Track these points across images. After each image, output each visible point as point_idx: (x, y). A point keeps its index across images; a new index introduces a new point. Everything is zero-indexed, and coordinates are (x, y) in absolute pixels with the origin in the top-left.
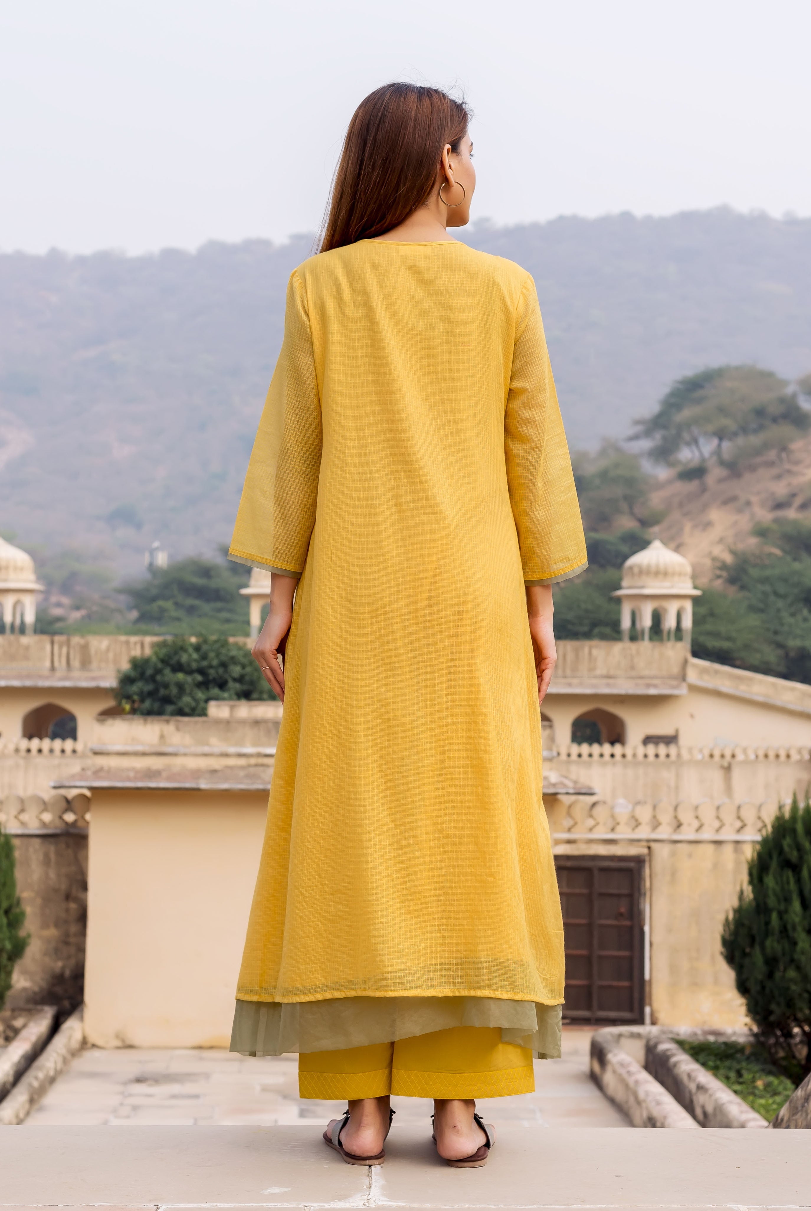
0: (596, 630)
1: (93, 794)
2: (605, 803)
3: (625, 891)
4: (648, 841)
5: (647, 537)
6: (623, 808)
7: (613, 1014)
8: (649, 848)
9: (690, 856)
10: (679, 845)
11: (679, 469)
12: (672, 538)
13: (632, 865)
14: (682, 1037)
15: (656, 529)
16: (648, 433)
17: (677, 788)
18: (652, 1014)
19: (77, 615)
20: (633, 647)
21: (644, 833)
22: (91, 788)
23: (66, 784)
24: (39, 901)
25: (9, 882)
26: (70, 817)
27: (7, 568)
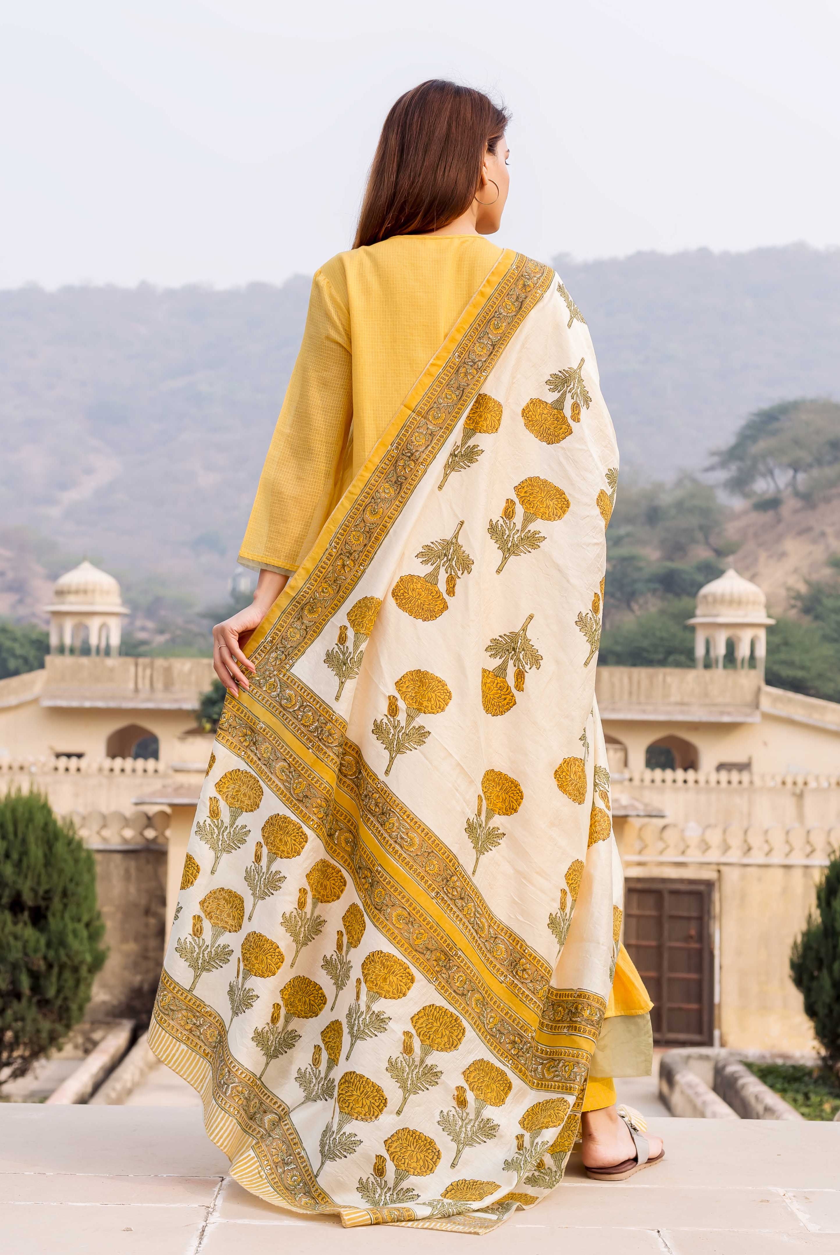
0: (671, 659)
1: (173, 811)
2: (675, 826)
3: (694, 914)
4: (718, 864)
5: (721, 566)
6: (693, 832)
7: (682, 1037)
8: (719, 871)
9: (760, 879)
10: (749, 869)
11: (754, 500)
12: (747, 568)
13: (702, 888)
14: (750, 1060)
15: (731, 559)
16: (723, 464)
17: (749, 815)
18: (721, 1038)
19: (161, 639)
20: (707, 674)
21: (714, 856)
22: (171, 805)
23: (147, 800)
24: (119, 916)
25: (90, 896)
26: (150, 834)
27: (93, 591)
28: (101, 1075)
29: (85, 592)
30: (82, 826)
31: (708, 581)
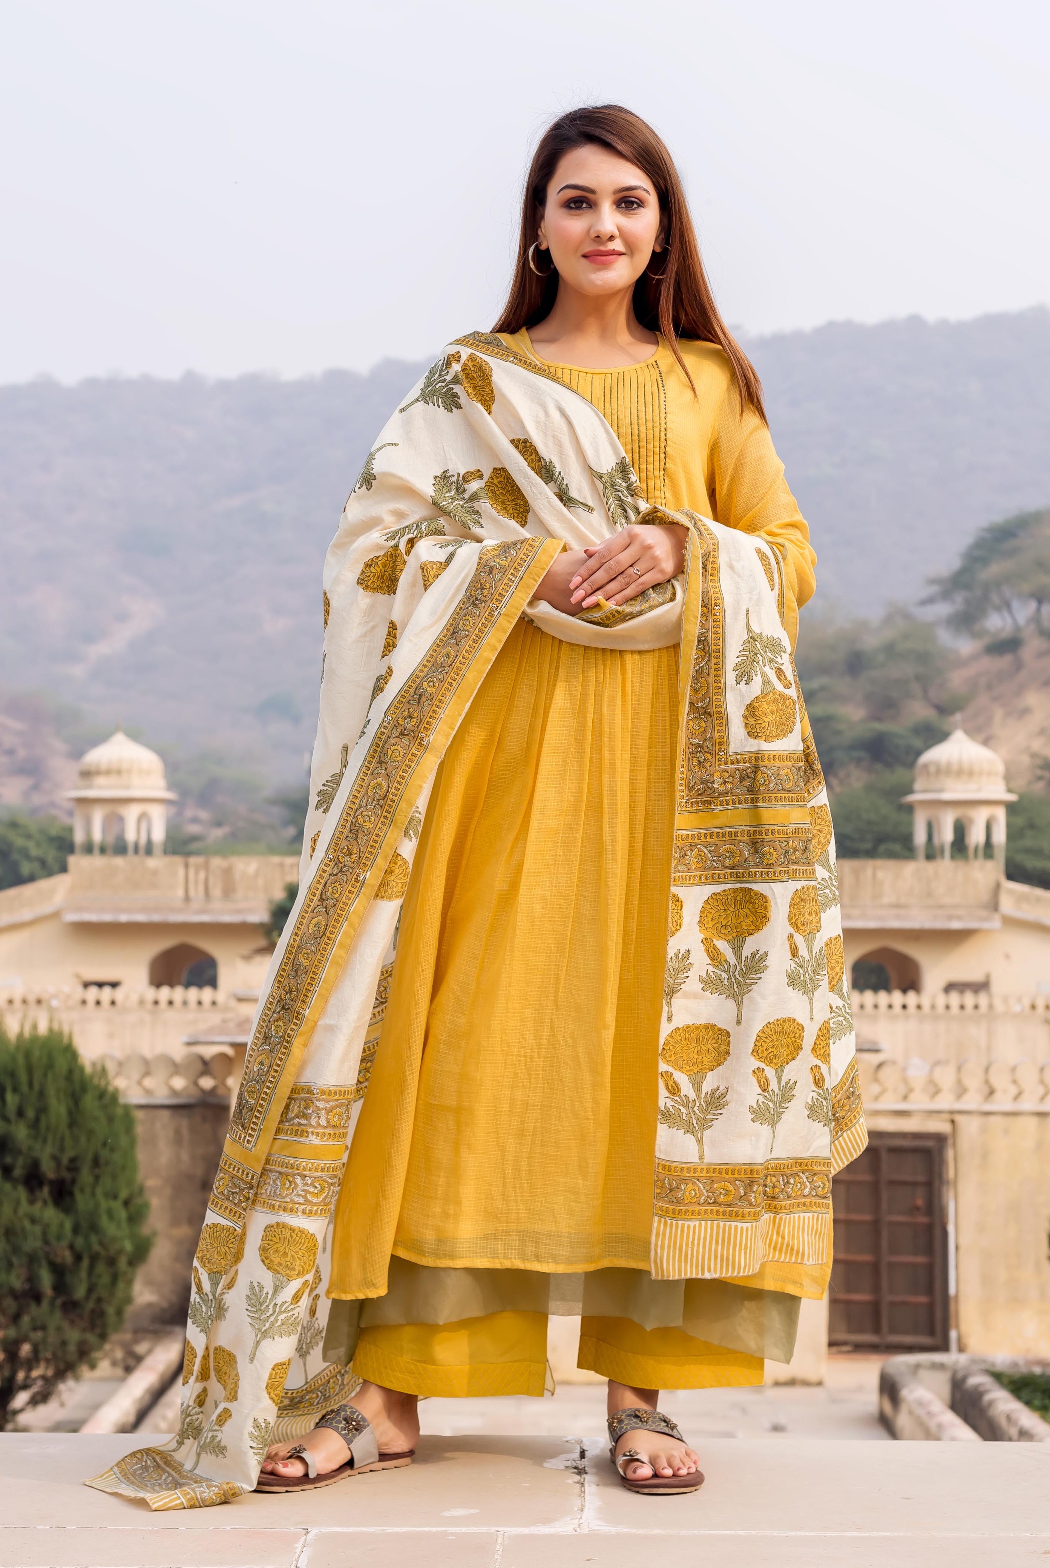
0: (882, 848)
1: (237, 1053)
2: (894, 1062)
3: (921, 1178)
4: (952, 1112)
5: (946, 727)
6: (918, 1071)
7: (908, 1339)
8: (953, 1122)
9: (1006, 1132)
10: (992, 1118)
11: (986, 640)
12: (980, 729)
13: (930, 1144)
14: (999, 1368)
15: (958, 717)
16: (946, 595)
17: (990, 1049)
18: (960, 1340)
19: (218, 833)
20: (930, 867)
21: (945, 1102)
22: (234, 1045)
23: (203, 1038)
24: (168, 1191)
25: (129, 1165)
26: (207, 1083)
27: (129, 772)
28: (147, 1399)
29: (119, 772)
30: (118, 1074)
31: (928, 746)
